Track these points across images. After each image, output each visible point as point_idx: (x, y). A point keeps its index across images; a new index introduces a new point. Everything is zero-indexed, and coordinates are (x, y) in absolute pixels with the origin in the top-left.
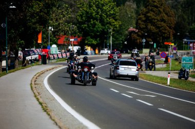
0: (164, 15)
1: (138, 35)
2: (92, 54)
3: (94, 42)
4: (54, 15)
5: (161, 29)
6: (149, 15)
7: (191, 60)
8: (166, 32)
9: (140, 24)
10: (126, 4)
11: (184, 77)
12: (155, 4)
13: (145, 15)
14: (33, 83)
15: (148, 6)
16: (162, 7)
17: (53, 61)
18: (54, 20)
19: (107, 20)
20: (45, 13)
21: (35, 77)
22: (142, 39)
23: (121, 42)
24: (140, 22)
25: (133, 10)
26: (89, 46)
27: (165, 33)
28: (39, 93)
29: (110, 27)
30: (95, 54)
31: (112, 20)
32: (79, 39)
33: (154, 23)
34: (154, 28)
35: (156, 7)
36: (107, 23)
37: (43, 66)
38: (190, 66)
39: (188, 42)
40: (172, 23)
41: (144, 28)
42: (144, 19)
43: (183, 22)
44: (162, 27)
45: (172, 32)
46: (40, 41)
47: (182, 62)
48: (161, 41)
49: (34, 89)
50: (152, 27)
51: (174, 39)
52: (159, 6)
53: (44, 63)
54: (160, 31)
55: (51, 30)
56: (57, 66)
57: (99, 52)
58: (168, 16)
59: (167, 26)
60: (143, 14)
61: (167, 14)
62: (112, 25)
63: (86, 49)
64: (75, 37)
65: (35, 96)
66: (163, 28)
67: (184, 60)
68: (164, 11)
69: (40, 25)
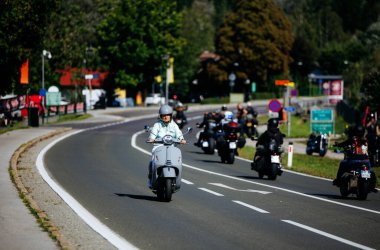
0: (272, 25)
1: (221, 67)
2: (128, 105)
3: (134, 82)
4: (52, 26)
5: (265, 53)
6: (241, 25)
7: (329, 116)
8: (276, 59)
9: (222, 44)
10: (193, 6)
11: (317, 150)
14: (14, 166)
15: (239, 7)
16: (267, 10)
17: (51, 120)
18: (52, 38)
19: (159, 38)
20: (35, 21)
21: (18, 153)
22: (229, 74)
23: (186, 81)
25: (207, 16)
26: (122, 88)
27: (272, 62)
28: (27, 188)
29: (166, 50)
30: (136, 104)
31: (168, 36)
32: (103, 76)
33: (252, 41)
34: (251, 51)
35: (255, 10)
36: (159, 43)
37: (32, 129)
38: (328, 129)
39: (318, 80)
40: (286, 42)
41: (230, 52)
42: (231, 34)
43: (308, 41)
44: (267, 49)
45: (287, 59)
46: (24, 80)
47: (312, 121)
48: (265, 78)
49: (17, 179)
50: (247, 50)
51: (291, 74)
52: (259, 7)
53: (34, 123)
54: (263, 58)
55: (46, 57)
56: (61, 129)
57: (143, 100)
58: (279, 28)
59: (278, 48)
60: (229, 25)
61: (276, 24)
62: (168, 47)
63: (117, 96)
64: (94, 70)
65: (22, 196)
66: (268, 52)
67: (315, 115)
68: (270, 18)
69: (25, 47)
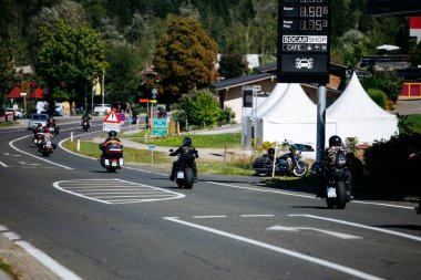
12: (184, 28)
13: (167, 46)
24: (159, 58)
